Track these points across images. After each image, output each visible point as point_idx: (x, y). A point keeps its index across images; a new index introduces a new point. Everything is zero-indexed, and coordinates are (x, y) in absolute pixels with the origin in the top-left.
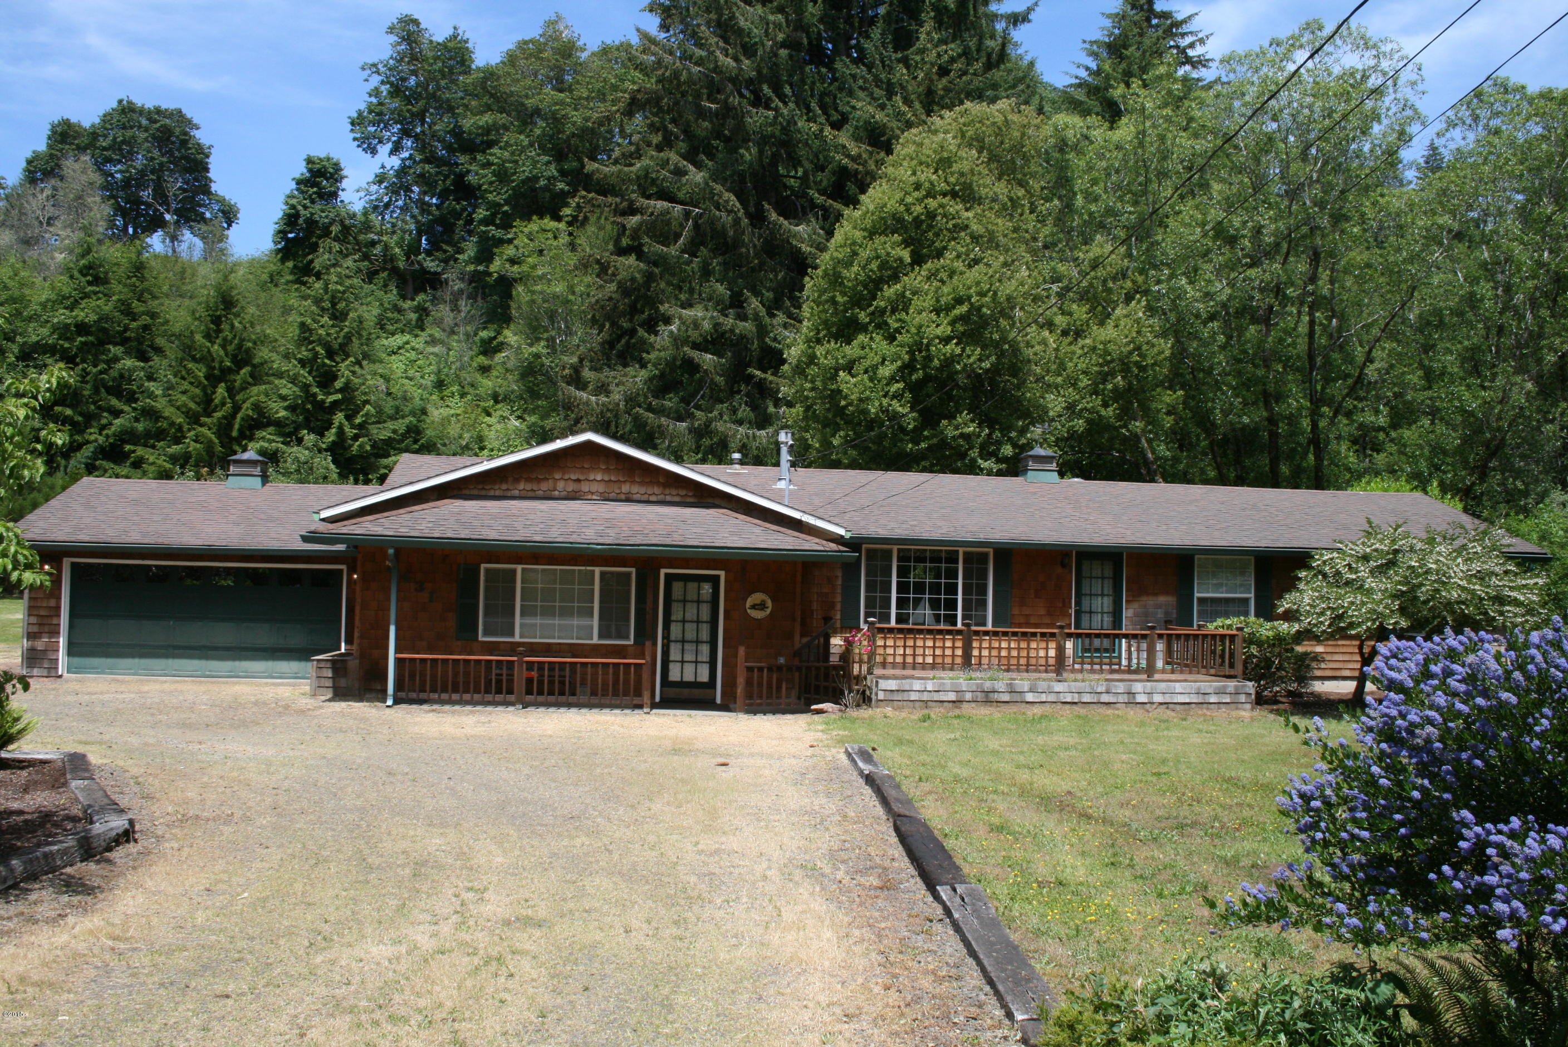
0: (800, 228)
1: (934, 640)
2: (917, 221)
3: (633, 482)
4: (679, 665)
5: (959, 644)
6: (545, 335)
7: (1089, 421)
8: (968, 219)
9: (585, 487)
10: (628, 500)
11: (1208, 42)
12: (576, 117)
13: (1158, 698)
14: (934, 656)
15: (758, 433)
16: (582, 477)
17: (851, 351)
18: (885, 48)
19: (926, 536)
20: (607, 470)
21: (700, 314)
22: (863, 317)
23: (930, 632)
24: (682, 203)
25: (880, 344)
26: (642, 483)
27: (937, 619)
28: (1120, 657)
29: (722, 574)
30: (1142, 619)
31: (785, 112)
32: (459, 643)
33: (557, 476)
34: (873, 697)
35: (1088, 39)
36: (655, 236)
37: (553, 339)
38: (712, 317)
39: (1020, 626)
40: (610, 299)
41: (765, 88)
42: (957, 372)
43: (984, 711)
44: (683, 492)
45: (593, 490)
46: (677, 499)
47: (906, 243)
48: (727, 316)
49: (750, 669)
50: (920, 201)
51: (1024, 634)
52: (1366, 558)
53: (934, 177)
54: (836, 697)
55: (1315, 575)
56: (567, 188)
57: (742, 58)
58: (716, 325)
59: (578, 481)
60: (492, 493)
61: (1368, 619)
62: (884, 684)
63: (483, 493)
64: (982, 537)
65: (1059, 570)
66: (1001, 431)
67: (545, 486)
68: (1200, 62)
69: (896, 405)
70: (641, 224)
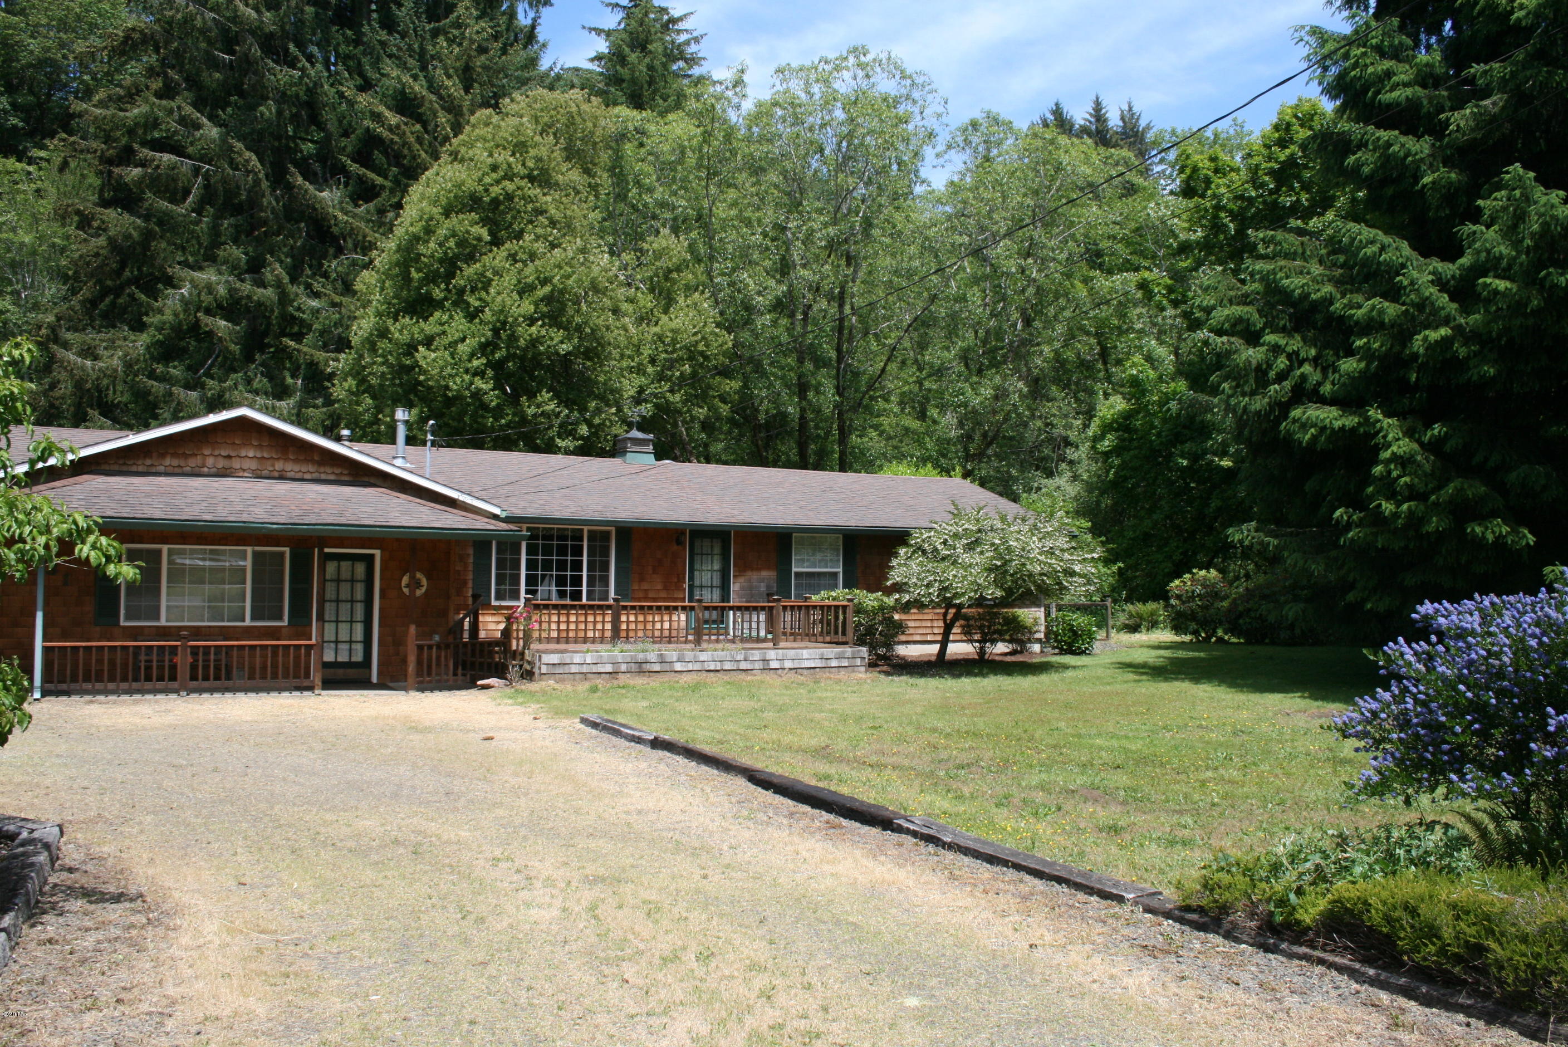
0: (325, 194)
1: (559, 615)
2: (495, 202)
3: (287, 460)
4: (333, 645)
5: (608, 618)
6: (9, 289)
7: (656, 406)
8: (546, 203)
9: (236, 464)
10: (282, 477)
11: (703, 41)
12: (34, 45)
13: (788, 664)
14: (559, 630)
15: (278, 404)
16: (232, 454)
17: (429, 327)
18: (418, 18)
19: (557, 515)
20: (260, 447)
21: (214, 278)
22: (438, 293)
23: (555, 607)
24: (189, 157)
25: (459, 324)
26: (296, 461)
27: (562, 594)
28: (727, 628)
29: (377, 553)
30: (749, 592)
31: (312, 73)
32: (98, 629)
33: (207, 452)
34: (536, 670)
35: (587, 25)
36: (159, 191)
37: (18, 293)
38: (227, 281)
39: (639, 600)
40: (97, 255)
41: (292, 47)
42: (541, 354)
43: (639, 681)
44: (338, 471)
45: (245, 466)
46: (332, 477)
47: (484, 221)
48: (243, 281)
49: (420, 648)
50: (498, 182)
51: (642, 608)
52: (956, 536)
53: (511, 159)
54: (500, 673)
55: (914, 552)
56: (21, 124)
57: (263, 10)
58: (232, 291)
59: (229, 457)
60: (134, 469)
61: (972, 590)
62: (547, 658)
63: (125, 468)
64: (609, 516)
65: (675, 547)
66: (580, 412)
67: (192, 462)
68: (693, 59)
69: (479, 383)
70: (143, 177)
